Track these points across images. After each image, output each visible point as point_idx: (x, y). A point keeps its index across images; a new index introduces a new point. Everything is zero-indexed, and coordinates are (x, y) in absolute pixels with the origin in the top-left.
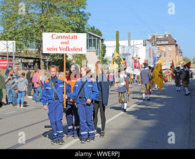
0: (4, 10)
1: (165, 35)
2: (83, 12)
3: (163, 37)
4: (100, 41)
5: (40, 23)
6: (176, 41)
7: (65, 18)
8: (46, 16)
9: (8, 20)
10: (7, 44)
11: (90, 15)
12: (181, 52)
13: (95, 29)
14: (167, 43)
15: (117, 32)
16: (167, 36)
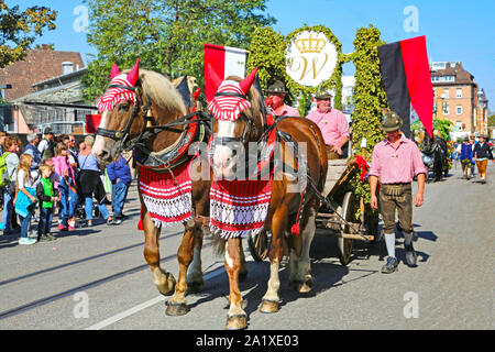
1: (448, 65)
2: (261, 16)
3: (444, 68)
5: (170, 38)
6: (472, 77)
9: (107, 33)
11: (275, 22)
12: (486, 102)
14: (453, 80)
16: (453, 65)
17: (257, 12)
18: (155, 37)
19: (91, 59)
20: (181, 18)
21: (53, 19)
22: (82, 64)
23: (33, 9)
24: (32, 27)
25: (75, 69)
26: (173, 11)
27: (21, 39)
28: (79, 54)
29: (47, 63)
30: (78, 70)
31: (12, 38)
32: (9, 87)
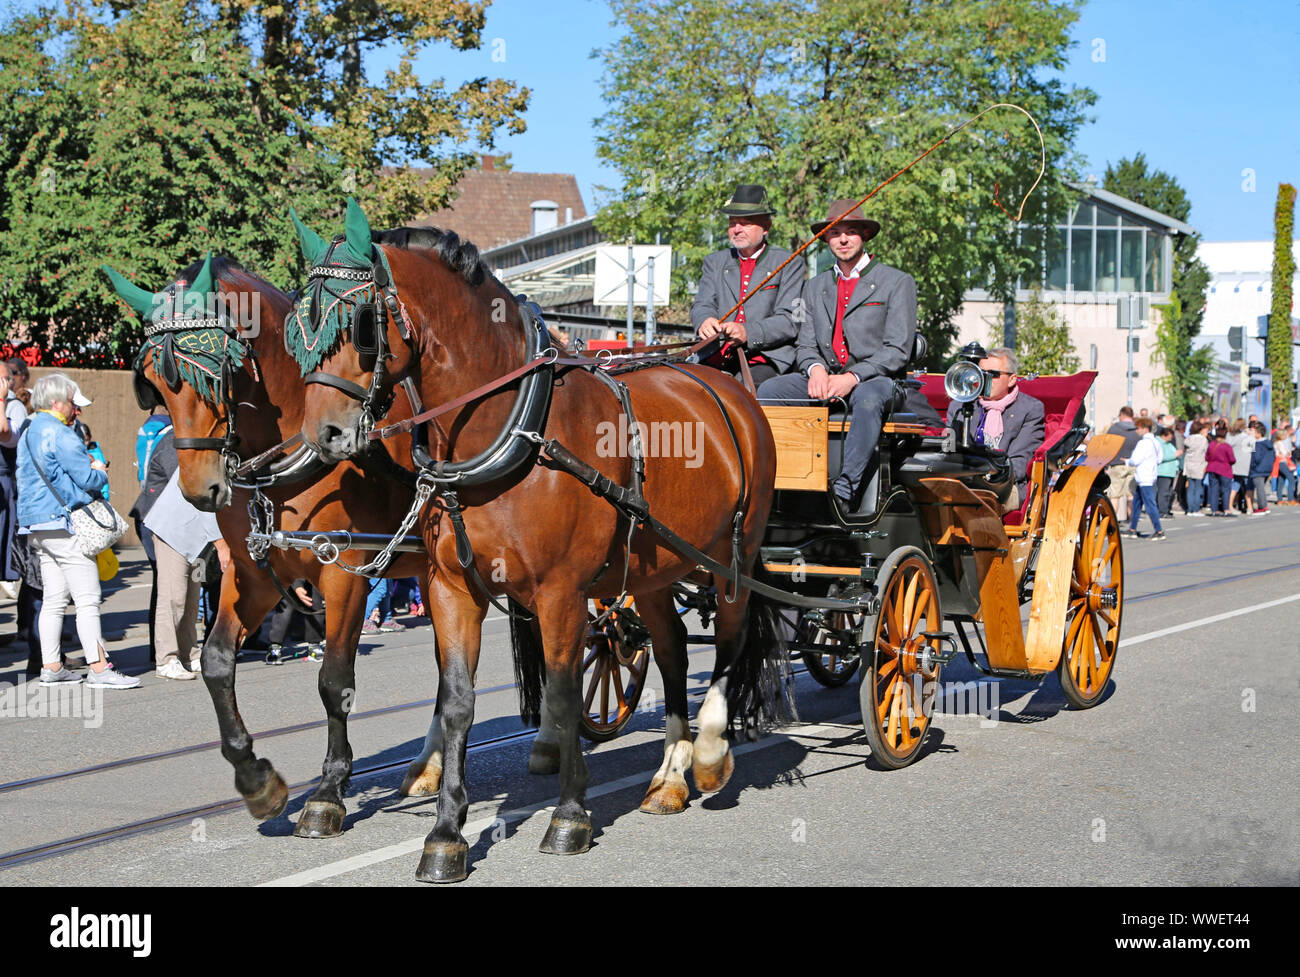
0: (631, 87)
2: (1055, 84)
4: (1168, 244)
5: (809, 145)
8: (838, 111)
9: (649, 135)
10: (633, 262)
11: (1092, 101)
13: (1150, 172)
15: (1286, 191)
17: (1043, 75)
18: (769, 141)
19: (604, 200)
20: (837, 93)
21: (522, 108)
22: (580, 210)
24: (473, 129)
25: (561, 219)
26: (819, 74)
27: (447, 157)
28: (572, 181)
29: (492, 204)
30: (570, 222)
31: (424, 153)
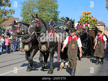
0: (23, 10)
2: (57, 11)
3: (98, 22)
6: (104, 24)
7: (49, 14)
9: (25, 14)
11: (60, 12)
13: (64, 18)
14: (100, 24)
16: (100, 21)
17: (56, 10)
19: (21, 20)
20: (40, 11)
21: (14, 12)
22: (19, 21)
23: (11, 10)
24: (10, 14)
26: (38, 10)
27: (8, 16)
31: (6, 16)
32: (5, 25)
